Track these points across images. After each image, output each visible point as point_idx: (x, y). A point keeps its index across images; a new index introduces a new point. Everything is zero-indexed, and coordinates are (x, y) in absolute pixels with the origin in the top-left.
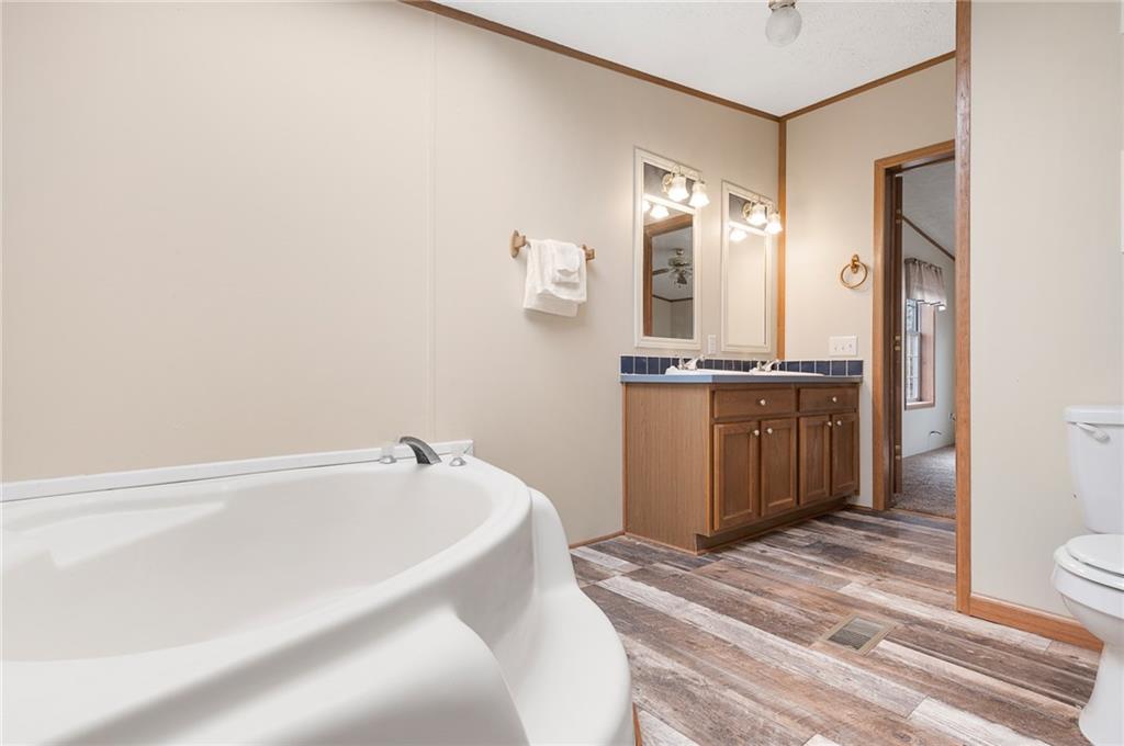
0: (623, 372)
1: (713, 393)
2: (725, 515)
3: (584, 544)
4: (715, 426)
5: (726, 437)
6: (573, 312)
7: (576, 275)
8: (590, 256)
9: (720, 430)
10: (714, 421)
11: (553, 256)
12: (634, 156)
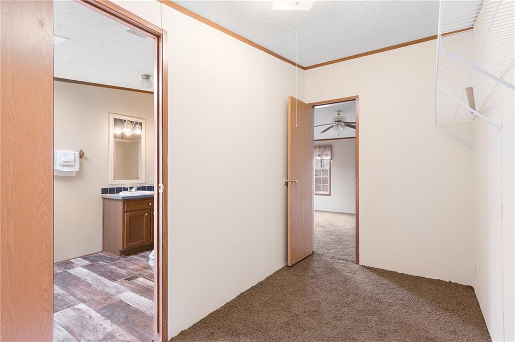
0: (102, 193)
1: (124, 203)
2: (130, 242)
3: (80, 257)
4: (125, 214)
5: (130, 217)
6: (74, 175)
7: (73, 162)
8: (82, 155)
9: (127, 215)
10: (124, 212)
11: (60, 157)
12: (109, 116)
